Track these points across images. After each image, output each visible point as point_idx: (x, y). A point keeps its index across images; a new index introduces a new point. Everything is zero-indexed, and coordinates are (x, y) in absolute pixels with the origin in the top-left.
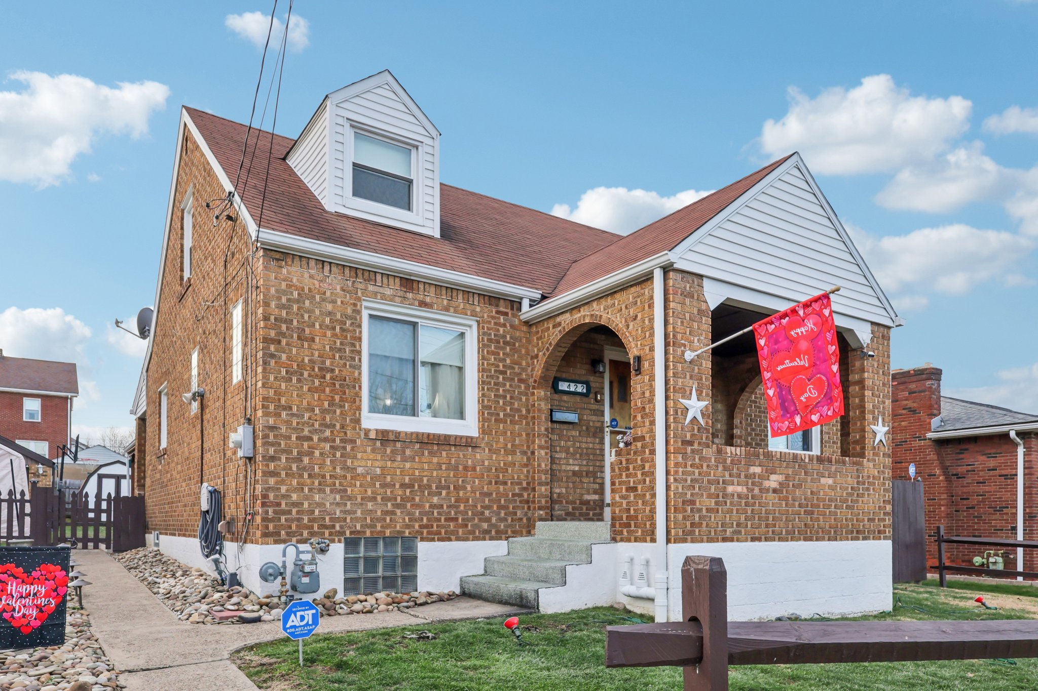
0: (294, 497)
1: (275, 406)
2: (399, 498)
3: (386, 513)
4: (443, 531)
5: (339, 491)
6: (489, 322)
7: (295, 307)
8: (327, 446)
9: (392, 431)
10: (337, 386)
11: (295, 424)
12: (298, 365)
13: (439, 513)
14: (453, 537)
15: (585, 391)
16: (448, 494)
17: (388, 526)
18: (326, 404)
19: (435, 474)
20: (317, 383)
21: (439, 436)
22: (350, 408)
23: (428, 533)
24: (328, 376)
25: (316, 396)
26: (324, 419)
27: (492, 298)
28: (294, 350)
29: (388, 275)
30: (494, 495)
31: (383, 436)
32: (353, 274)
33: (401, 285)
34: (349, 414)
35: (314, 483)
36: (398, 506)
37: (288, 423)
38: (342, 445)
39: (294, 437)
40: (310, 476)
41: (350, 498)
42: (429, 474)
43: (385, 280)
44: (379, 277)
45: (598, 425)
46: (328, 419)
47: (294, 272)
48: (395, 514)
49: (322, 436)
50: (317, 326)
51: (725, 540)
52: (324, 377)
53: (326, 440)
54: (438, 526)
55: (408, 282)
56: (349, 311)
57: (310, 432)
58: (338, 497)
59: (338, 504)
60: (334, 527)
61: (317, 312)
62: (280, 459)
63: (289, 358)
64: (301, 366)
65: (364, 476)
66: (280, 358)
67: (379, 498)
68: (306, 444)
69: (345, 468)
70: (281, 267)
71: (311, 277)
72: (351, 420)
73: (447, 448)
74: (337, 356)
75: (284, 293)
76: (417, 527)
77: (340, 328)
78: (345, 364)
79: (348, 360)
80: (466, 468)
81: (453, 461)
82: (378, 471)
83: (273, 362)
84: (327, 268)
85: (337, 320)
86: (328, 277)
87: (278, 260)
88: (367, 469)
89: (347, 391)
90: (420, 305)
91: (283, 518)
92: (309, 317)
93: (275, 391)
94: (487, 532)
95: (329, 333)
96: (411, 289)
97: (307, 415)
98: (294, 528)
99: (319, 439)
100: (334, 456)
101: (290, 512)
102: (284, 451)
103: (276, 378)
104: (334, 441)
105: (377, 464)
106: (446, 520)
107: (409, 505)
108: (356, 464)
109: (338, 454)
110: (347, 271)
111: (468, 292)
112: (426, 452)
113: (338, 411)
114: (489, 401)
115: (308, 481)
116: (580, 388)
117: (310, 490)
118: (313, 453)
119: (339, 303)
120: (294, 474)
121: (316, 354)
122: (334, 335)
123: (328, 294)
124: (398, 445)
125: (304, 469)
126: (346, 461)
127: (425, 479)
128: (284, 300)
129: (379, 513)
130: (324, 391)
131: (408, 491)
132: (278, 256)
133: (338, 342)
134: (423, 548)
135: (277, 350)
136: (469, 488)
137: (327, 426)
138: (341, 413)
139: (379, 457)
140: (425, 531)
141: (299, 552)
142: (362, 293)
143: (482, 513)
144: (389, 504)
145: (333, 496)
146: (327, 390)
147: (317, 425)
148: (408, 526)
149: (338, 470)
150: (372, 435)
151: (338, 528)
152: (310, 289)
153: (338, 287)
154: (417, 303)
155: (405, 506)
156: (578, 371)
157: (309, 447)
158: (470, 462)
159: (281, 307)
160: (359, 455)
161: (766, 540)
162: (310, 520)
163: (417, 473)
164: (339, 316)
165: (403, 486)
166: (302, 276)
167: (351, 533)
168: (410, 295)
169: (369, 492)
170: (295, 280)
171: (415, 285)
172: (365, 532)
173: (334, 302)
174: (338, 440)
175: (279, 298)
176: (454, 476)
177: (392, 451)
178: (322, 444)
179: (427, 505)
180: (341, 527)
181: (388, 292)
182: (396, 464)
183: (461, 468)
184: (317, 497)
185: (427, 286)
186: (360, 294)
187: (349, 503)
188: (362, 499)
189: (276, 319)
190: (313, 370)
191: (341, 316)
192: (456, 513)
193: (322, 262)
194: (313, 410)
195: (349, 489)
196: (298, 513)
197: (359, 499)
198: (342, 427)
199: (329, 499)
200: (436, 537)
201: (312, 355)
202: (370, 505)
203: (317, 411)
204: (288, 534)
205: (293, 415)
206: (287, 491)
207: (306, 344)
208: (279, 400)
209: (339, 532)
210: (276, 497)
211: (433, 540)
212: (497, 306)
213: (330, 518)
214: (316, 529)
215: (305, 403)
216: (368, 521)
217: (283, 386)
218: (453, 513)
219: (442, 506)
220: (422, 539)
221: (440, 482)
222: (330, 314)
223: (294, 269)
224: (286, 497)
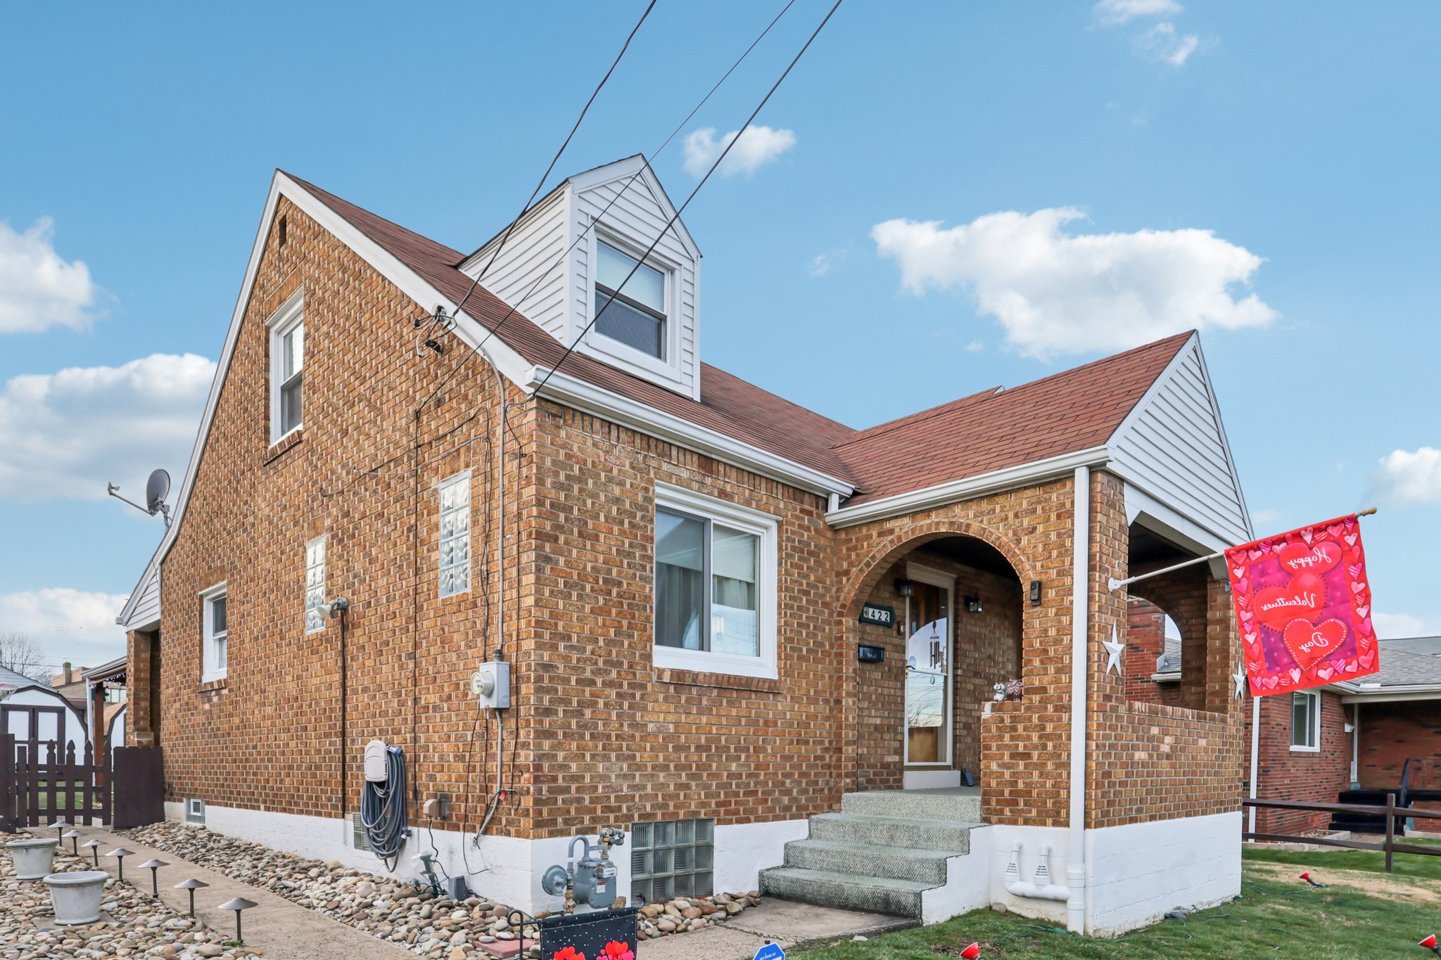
0: (574, 766)
1: (551, 633)
2: (694, 766)
3: (679, 786)
4: (742, 809)
5: (626, 758)
6: (793, 524)
7: (576, 487)
8: (613, 693)
10: (625, 607)
11: (574, 661)
12: (579, 574)
13: (738, 785)
14: (752, 817)
15: (888, 619)
16: (748, 757)
17: (682, 806)
18: (612, 631)
19: (733, 731)
20: (601, 601)
21: (741, 678)
22: (640, 638)
23: (727, 813)
24: (614, 592)
25: (600, 619)
26: (610, 654)
27: (798, 491)
28: (574, 552)
29: (685, 448)
30: (796, 760)
31: (679, 680)
32: (645, 444)
33: (700, 466)
34: (639, 647)
35: (597, 747)
36: (693, 777)
37: (567, 659)
38: (631, 691)
39: (573, 681)
40: (592, 736)
41: (639, 767)
42: (727, 732)
43: (681, 457)
44: (674, 451)
45: (900, 664)
46: (614, 654)
47: (577, 438)
48: (690, 788)
49: (607, 678)
50: (602, 519)
52: (609, 593)
53: (611, 684)
54: (736, 803)
55: (708, 461)
56: (640, 498)
57: (592, 672)
58: (625, 766)
59: (625, 776)
60: (620, 808)
61: (602, 497)
62: (556, 712)
63: (567, 563)
64: (582, 575)
65: (655, 735)
66: (557, 563)
67: (672, 766)
68: (588, 691)
69: (634, 725)
70: (559, 427)
71: (595, 445)
72: (641, 655)
73: (746, 694)
74: (625, 562)
75: (563, 466)
76: (713, 805)
77: (630, 522)
78: (635, 574)
79: (638, 570)
80: (766, 723)
81: (753, 713)
82: (671, 728)
83: (548, 569)
84: (614, 433)
85: (625, 511)
86: (616, 446)
87: (555, 416)
88: (658, 725)
89: (637, 613)
90: (720, 497)
91: (560, 798)
92: (593, 503)
93: (551, 613)
94: (788, 808)
95: (616, 529)
96: (711, 472)
97: (589, 648)
98: (573, 812)
99: (603, 683)
100: (621, 707)
101: (568, 790)
102: (561, 701)
103: (552, 592)
104: (621, 685)
105: (671, 718)
106: (745, 794)
107: (705, 775)
108: (646, 719)
109: (626, 705)
110: (638, 440)
111: (773, 480)
112: (725, 701)
113: (626, 643)
114: (791, 631)
115: (590, 744)
116: (884, 616)
117: (593, 757)
118: (597, 703)
119: (628, 486)
120: (573, 734)
121: (601, 558)
122: (622, 532)
123: (615, 472)
124: (694, 691)
125: (586, 726)
126: (634, 715)
127: (723, 739)
128: (562, 477)
129: (672, 787)
130: (609, 614)
131: (704, 755)
132: (555, 410)
133: (627, 542)
134: (722, 834)
135: (553, 552)
136: (769, 750)
137: (613, 664)
138: (630, 645)
139: (672, 708)
140: (722, 810)
141: (588, 849)
142: (655, 473)
143: (783, 783)
144: (683, 775)
145: (619, 764)
146: (614, 611)
147: (601, 663)
150: (666, 678)
151: (625, 811)
152: (593, 463)
153: (627, 463)
154: (715, 492)
155: (700, 777)
156: (883, 594)
157: (592, 695)
158: (771, 714)
159: (558, 486)
160: (650, 706)
162: (592, 801)
163: (714, 730)
164: (627, 505)
165: (699, 748)
166: (585, 443)
167: (641, 816)
168: (708, 481)
169: (661, 759)
170: (575, 448)
171: (714, 465)
172: (655, 815)
173: (622, 484)
174: (625, 685)
175: (556, 474)
176: (754, 734)
177: (687, 700)
178: (607, 691)
179: (725, 774)
180: (629, 809)
181: (685, 474)
182: (691, 718)
183: (761, 722)
184: (600, 768)
185: (728, 468)
186: (652, 475)
187: (637, 774)
188: (653, 768)
189: (552, 505)
190: (597, 582)
191: (631, 506)
192: (756, 784)
193: (609, 423)
194: (596, 641)
195: (638, 755)
196: (578, 789)
197: (649, 769)
198: (631, 666)
199: (615, 770)
200: (734, 818)
201: (596, 560)
202: (662, 777)
203: (601, 643)
204: (566, 822)
205: (572, 647)
206: (565, 758)
207: (588, 544)
208: (556, 624)
209: (626, 816)
210: (552, 768)
211: (730, 822)
212: (802, 502)
213: (616, 797)
214: (599, 812)
215: (587, 628)
216: (660, 799)
217: (561, 604)
218: (752, 784)
219: (741, 776)
220: (720, 822)
221: (739, 742)
222: (617, 501)
223: (575, 431)
224: (564, 767)
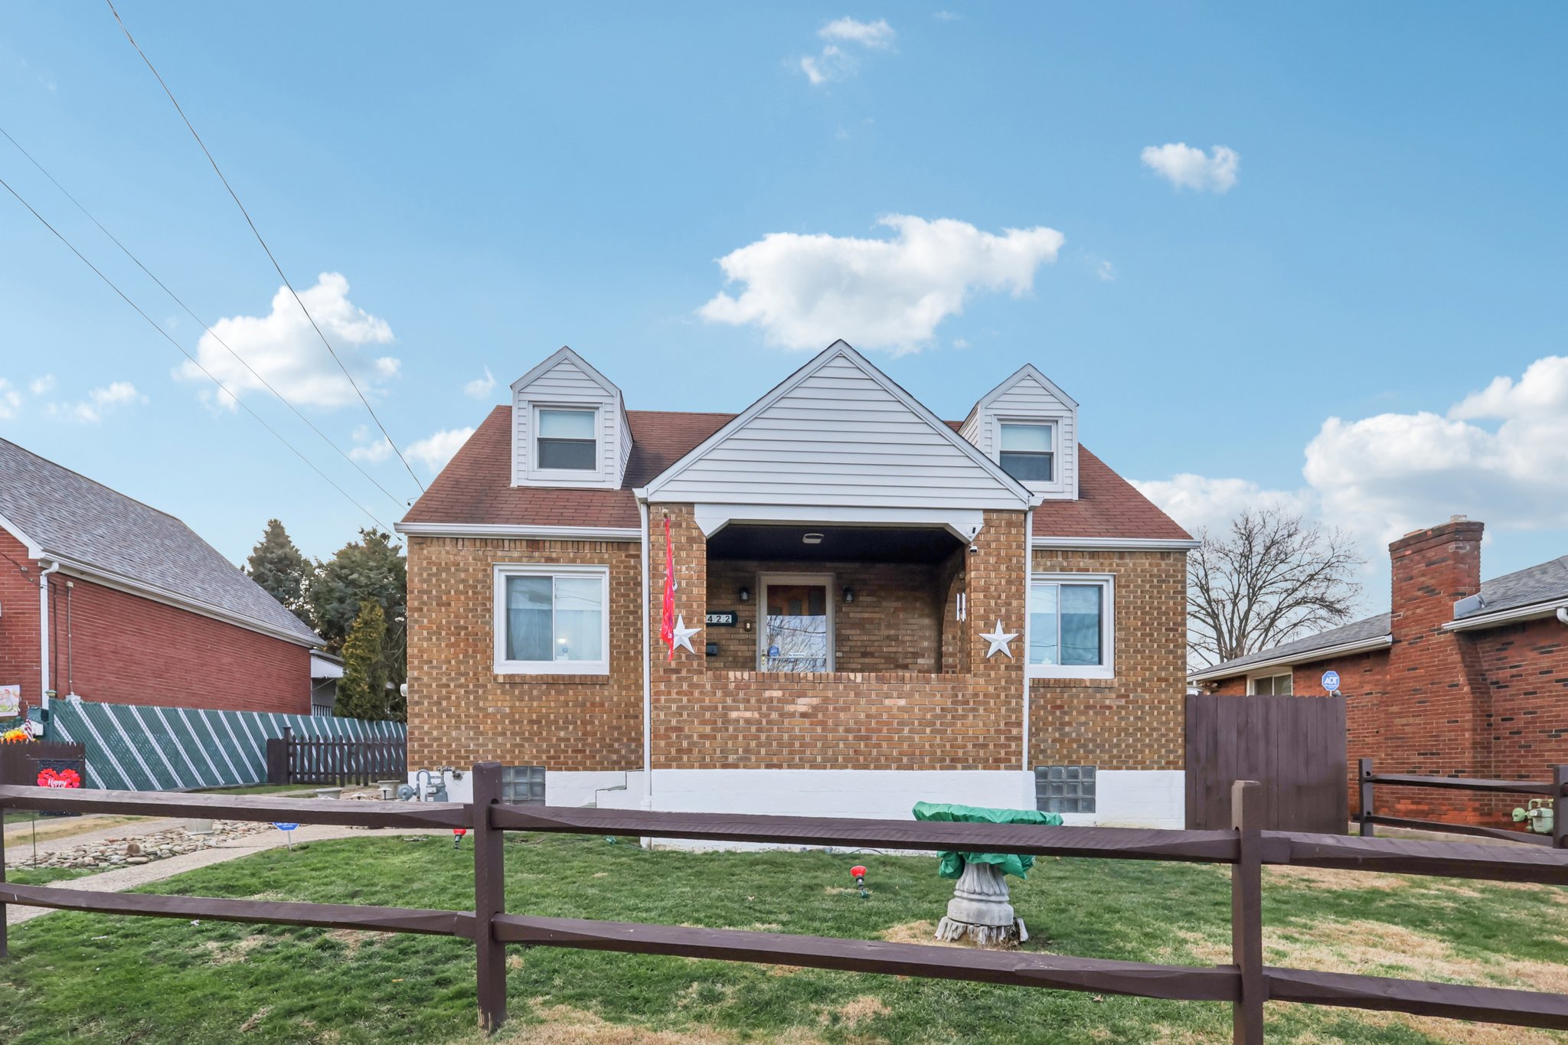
0: (435, 733)
2: (527, 734)
3: (515, 745)
4: (570, 762)
5: (472, 728)
6: (618, 567)
7: (434, 580)
8: (462, 692)
9: (518, 675)
10: (471, 641)
13: (565, 746)
14: (580, 767)
15: (730, 621)
16: (575, 728)
17: (517, 757)
18: (461, 656)
19: (562, 711)
20: (453, 639)
21: (563, 676)
22: (482, 658)
23: (555, 763)
24: (462, 633)
25: (452, 650)
26: (459, 668)
27: (620, 544)
28: (434, 615)
29: (515, 540)
30: (624, 728)
31: (512, 680)
32: (483, 544)
33: (527, 546)
34: (482, 662)
35: (451, 722)
36: (527, 740)
37: (429, 674)
38: (476, 689)
39: (434, 685)
40: (448, 716)
41: (482, 734)
42: (556, 711)
43: (512, 545)
44: (506, 543)
45: (749, 654)
46: (462, 668)
47: (432, 551)
48: (524, 747)
49: (458, 682)
50: (453, 592)
51: (725, 766)
52: (459, 634)
53: (461, 686)
54: (565, 757)
55: (534, 543)
56: (480, 576)
57: (447, 680)
58: (472, 733)
59: (472, 739)
60: (468, 757)
61: (452, 581)
62: (423, 704)
63: (430, 622)
64: (440, 627)
65: (494, 715)
66: (423, 622)
67: (508, 733)
68: (444, 691)
69: (477, 708)
70: (423, 549)
71: (448, 553)
72: (483, 668)
73: (574, 687)
74: (470, 615)
75: (425, 569)
76: (544, 757)
77: (473, 592)
78: (478, 621)
79: (481, 618)
80: (593, 704)
81: (580, 698)
82: (507, 710)
83: (416, 627)
84: (460, 542)
85: (469, 586)
86: (462, 550)
87: (419, 544)
88: (497, 708)
89: (479, 644)
90: (548, 561)
91: (426, 751)
92: (446, 586)
93: (419, 650)
94: (618, 763)
95: (462, 598)
96: (538, 549)
97: (444, 667)
98: (435, 758)
99: (455, 686)
100: (468, 699)
101: (432, 746)
102: (425, 697)
103: (419, 639)
104: (468, 686)
105: (506, 704)
106: (573, 751)
107: (536, 739)
108: (487, 705)
109: (472, 697)
110: (478, 543)
111: (594, 542)
112: (553, 692)
113: (471, 662)
114: (617, 641)
115: (447, 720)
116: (724, 619)
117: (448, 727)
118: (451, 697)
119: (471, 570)
120: (434, 715)
121: (452, 615)
122: (467, 598)
123: (462, 565)
124: (526, 687)
125: (443, 711)
126: (478, 703)
127: (552, 717)
128: (425, 575)
129: (508, 746)
130: (459, 646)
131: (535, 727)
132: (420, 541)
133: (471, 603)
134: (551, 777)
135: (419, 617)
136: (597, 722)
137: (462, 675)
138: (474, 663)
139: (508, 698)
140: (552, 762)
141: (430, 778)
142: (492, 559)
143: (612, 746)
144: (518, 739)
145: (467, 732)
146: (462, 645)
147: (453, 674)
148: (535, 757)
149: (472, 710)
150: (501, 680)
151: (472, 758)
152: (446, 564)
153: (470, 558)
154: (543, 560)
155: (533, 740)
156: (722, 602)
157: (447, 693)
158: (598, 699)
159: (423, 581)
160: (490, 698)
161: (790, 767)
162: (448, 752)
163: (544, 710)
164: (471, 582)
165: (531, 722)
166: (440, 553)
167: (482, 763)
168: (536, 554)
169: (500, 728)
170: (434, 558)
171: (541, 545)
172: (496, 762)
173: (467, 570)
174: (471, 686)
175: (421, 574)
176: (581, 712)
177: (520, 693)
178: (458, 690)
179: (554, 739)
180: (475, 757)
181: (516, 554)
182: (523, 704)
183: (588, 704)
184: (454, 733)
185: (553, 543)
186: (489, 560)
187: (481, 738)
188: (494, 734)
189: (418, 592)
190: (450, 629)
191: (473, 581)
192: (583, 746)
193: (456, 539)
194: (450, 662)
195: (481, 727)
196: (438, 746)
197: (491, 734)
198: (475, 674)
199: (464, 735)
200: (563, 767)
201: (449, 617)
202: (500, 740)
203: (453, 662)
204: (430, 763)
205: (433, 668)
206: (429, 728)
207: (443, 609)
208: (422, 656)
209: (473, 761)
210: (420, 733)
211: (560, 769)
212: (627, 550)
213: (465, 750)
214: (453, 759)
215: (443, 657)
216: (499, 752)
217: (425, 644)
218: (580, 745)
219: (569, 740)
220: (551, 769)
221: (567, 717)
222: (463, 581)
223: (433, 549)
224: (429, 733)
